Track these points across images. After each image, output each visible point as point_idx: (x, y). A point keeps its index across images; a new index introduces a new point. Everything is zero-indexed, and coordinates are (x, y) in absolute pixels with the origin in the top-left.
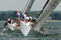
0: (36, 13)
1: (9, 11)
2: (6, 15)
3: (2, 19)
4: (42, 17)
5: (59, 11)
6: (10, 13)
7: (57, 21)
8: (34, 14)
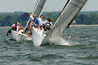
0: (54, 15)
1: (16, 12)
2: (12, 19)
3: (6, 24)
4: (59, 23)
5: (86, 12)
6: (17, 15)
7: (83, 25)
8: (52, 16)
